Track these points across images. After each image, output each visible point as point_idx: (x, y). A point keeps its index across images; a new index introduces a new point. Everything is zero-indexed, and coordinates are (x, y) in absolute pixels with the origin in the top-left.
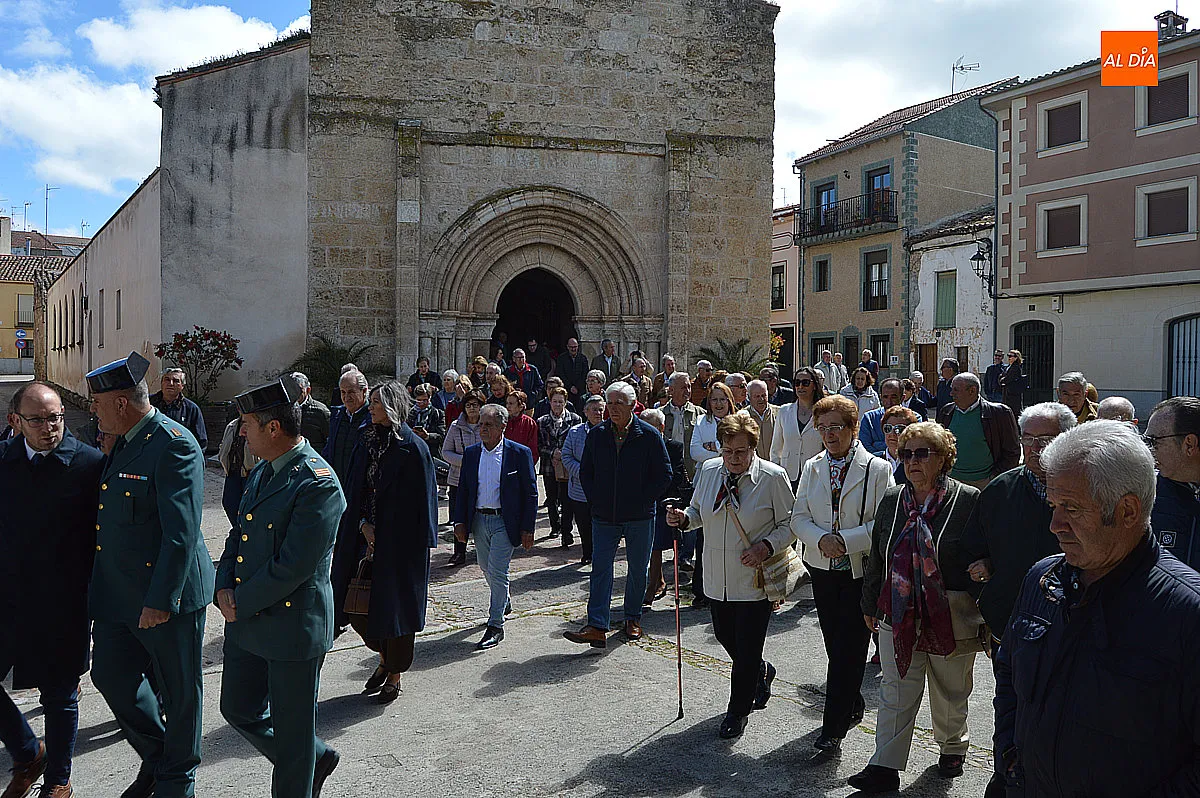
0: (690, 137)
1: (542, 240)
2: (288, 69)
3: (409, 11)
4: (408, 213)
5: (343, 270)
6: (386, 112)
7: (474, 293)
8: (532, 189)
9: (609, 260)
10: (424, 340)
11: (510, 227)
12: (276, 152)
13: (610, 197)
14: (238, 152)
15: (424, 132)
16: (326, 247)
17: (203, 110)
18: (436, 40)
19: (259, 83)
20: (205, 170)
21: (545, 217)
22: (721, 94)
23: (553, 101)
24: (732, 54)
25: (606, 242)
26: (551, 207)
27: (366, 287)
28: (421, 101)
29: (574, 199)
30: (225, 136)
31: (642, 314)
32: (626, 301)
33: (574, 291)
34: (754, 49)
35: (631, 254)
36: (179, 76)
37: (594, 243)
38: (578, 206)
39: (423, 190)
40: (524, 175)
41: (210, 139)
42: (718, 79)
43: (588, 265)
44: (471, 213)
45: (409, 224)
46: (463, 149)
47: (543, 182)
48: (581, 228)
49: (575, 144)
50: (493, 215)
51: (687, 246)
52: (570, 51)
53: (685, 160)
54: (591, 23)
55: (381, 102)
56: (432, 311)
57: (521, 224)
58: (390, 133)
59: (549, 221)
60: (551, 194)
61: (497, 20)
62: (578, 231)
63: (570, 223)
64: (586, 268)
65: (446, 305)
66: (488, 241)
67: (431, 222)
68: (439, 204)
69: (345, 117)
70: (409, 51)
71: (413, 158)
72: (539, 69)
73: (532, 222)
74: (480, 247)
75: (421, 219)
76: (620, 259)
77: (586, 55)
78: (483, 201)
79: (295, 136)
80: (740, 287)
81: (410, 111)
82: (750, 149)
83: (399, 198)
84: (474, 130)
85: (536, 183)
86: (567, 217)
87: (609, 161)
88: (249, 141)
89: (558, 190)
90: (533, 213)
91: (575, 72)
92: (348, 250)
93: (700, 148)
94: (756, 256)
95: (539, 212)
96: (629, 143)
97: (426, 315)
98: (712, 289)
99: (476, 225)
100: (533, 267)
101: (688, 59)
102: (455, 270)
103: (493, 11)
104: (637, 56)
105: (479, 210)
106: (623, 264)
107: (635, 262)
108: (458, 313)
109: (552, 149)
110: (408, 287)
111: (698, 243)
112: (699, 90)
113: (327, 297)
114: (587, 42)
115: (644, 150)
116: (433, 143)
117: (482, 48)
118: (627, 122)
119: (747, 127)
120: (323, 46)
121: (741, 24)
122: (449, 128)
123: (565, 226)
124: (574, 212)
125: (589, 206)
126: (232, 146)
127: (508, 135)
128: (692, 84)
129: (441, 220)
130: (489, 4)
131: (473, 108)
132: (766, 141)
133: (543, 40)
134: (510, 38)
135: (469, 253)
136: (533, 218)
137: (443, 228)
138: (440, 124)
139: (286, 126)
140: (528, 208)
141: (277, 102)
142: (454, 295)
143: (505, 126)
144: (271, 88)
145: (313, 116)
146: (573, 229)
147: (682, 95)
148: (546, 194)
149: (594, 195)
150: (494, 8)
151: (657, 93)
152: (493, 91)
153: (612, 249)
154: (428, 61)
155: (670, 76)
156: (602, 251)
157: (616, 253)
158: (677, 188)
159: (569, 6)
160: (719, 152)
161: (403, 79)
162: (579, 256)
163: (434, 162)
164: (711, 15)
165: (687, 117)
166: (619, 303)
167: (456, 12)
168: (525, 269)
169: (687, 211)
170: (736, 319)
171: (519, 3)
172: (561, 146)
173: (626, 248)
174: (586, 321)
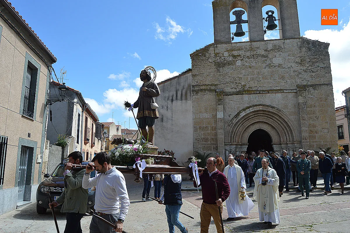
0: (304, 85)
1: (260, 121)
2: (186, 79)
3: (218, 60)
4: (220, 115)
5: (202, 132)
6: (213, 88)
7: (240, 137)
8: (256, 105)
9: (282, 125)
10: (226, 151)
11: (250, 117)
12: (184, 101)
13: (280, 106)
14: (174, 102)
15: (224, 92)
16: (198, 126)
18: (226, 67)
19: (179, 84)
20: (165, 107)
21: (261, 113)
22: (313, 72)
23: (261, 80)
24: (315, 60)
25: (280, 120)
26: (262, 110)
27: (209, 137)
28: (222, 84)
29: (269, 107)
30: (171, 98)
31: (293, 141)
32: (288, 137)
33: (271, 135)
34: (322, 57)
35: (288, 123)
37: (276, 120)
38: (270, 110)
39: (224, 108)
40: (253, 102)
41: (167, 99)
42: (311, 67)
43: (275, 127)
44: (238, 114)
45: (220, 118)
46: (235, 96)
47: (259, 103)
49: (268, 92)
50: (245, 114)
51: (307, 119)
52: (264, 65)
53: (303, 93)
54: (270, 56)
55: (211, 85)
56: (228, 143)
57: (254, 116)
58: (214, 93)
59: (262, 115)
60: (262, 107)
61: (242, 59)
62: (271, 117)
63: (269, 115)
64: (274, 128)
65: (232, 141)
66: (244, 122)
67: (227, 117)
68: (229, 112)
69: (201, 90)
70: (218, 71)
71: (221, 99)
72: (256, 71)
74: (242, 123)
75: (224, 117)
76: (285, 124)
77: (269, 66)
78: (242, 110)
79: (189, 97)
80: (326, 131)
81: (219, 87)
82: (325, 87)
83: (217, 111)
84: (238, 90)
86: (267, 113)
87: (279, 95)
88: (177, 99)
89: (264, 105)
90: (257, 113)
91: (266, 71)
92: (204, 127)
93: (308, 89)
94: (331, 120)
95: (259, 112)
96: (285, 90)
97: (226, 144)
98: (316, 132)
99: (240, 117)
100: (258, 128)
101: (301, 63)
102: (234, 131)
103: (241, 57)
104: (285, 64)
105: (241, 113)
106: (286, 126)
107: (290, 125)
108: (236, 143)
109: (261, 93)
110: (221, 136)
111: (310, 118)
112: (305, 71)
113: (198, 140)
114: (269, 62)
115: (290, 91)
116: (226, 95)
117: (239, 67)
118: (284, 83)
119: (323, 81)
120: (195, 72)
121: (318, 50)
122: (230, 90)
123: (267, 116)
124: (269, 111)
125: (274, 109)
126: (172, 100)
127: (248, 91)
128: (303, 70)
129: (230, 117)
130: (240, 55)
131: (237, 84)
132: (330, 84)
133: (256, 63)
134: (247, 64)
135: (239, 126)
136: (257, 114)
137: (230, 119)
138: (228, 90)
139: (186, 94)
140: (255, 111)
141: (183, 88)
142: (234, 138)
143: (247, 88)
144: (182, 84)
145: (193, 91)
146: (270, 116)
147: (300, 73)
148: (260, 107)
149: (275, 106)
150: (241, 56)
151: (292, 74)
152: (243, 79)
153: (282, 122)
154: (224, 73)
155: (296, 68)
156: (280, 123)
157: (284, 123)
158: (301, 102)
159: (263, 53)
160: (314, 89)
161: (217, 78)
162: (272, 124)
163: (227, 100)
164: (307, 49)
165: (303, 80)
166: (286, 138)
167: (231, 59)
168: (256, 129)
169: (305, 108)
170: (326, 141)
171: (248, 54)
172: (264, 93)
173: (287, 121)
174: (276, 144)
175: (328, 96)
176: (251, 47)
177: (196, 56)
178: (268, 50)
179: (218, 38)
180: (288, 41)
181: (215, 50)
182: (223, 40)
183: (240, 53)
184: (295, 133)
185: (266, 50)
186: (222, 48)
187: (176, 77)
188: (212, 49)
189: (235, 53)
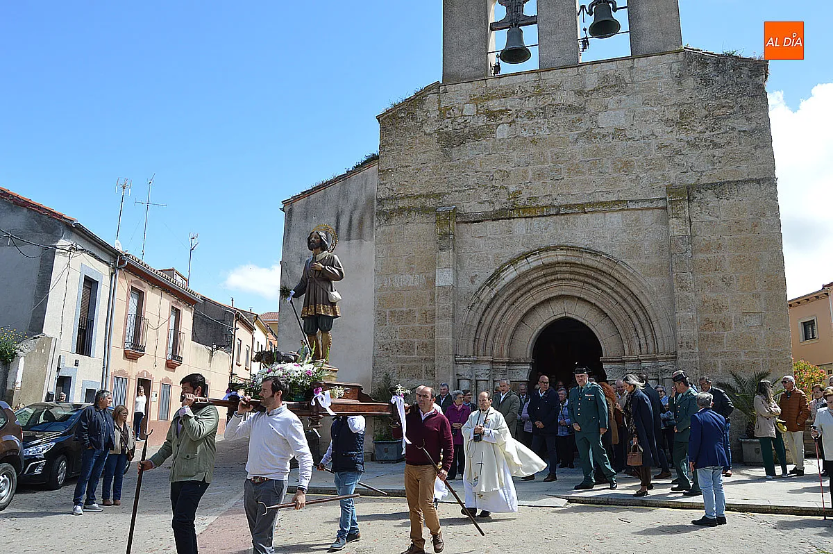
0: (688, 187)
1: (563, 293)
2: (363, 182)
3: (447, 127)
4: (444, 278)
5: (398, 327)
6: (430, 203)
8: (547, 249)
9: (625, 306)
10: (461, 381)
11: (534, 284)
12: (354, 242)
13: (618, 249)
15: (459, 215)
16: (387, 310)
17: (309, 219)
18: (467, 144)
19: (344, 195)
22: (716, 146)
23: (562, 176)
24: (724, 110)
25: (619, 289)
26: (567, 263)
27: (416, 340)
28: (456, 191)
29: (584, 254)
31: (657, 352)
32: (643, 341)
34: (745, 101)
35: (641, 298)
36: (295, 198)
37: (609, 291)
38: (589, 260)
39: (458, 260)
40: (540, 239)
42: (712, 133)
43: (607, 311)
44: (496, 275)
45: (444, 287)
46: (489, 224)
47: (556, 242)
48: (596, 279)
49: (583, 209)
50: (514, 275)
51: (692, 285)
52: (574, 134)
53: (683, 208)
54: (591, 108)
55: (427, 196)
57: (543, 280)
58: (433, 219)
59: (567, 276)
60: (563, 252)
61: (513, 121)
62: (594, 282)
63: (586, 275)
64: (605, 315)
65: (481, 352)
66: (515, 297)
67: (465, 285)
68: (472, 269)
69: (401, 211)
70: (447, 154)
71: (447, 235)
72: (549, 153)
73: (553, 277)
74: (510, 301)
75: (457, 282)
76: (633, 304)
77: (589, 135)
78: (506, 264)
79: (367, 230)
81: (449, 200)
82: (751, 189)
83: (437, 266)
84: (497, 208)
85: (551, 245)
86: (581, 271)
87: (615, 218)
89: (568, 248)
90: (552, 270)
91: (579, 150)
92: (403, 311)
93: (699, 196)
94: (769, 289)
95: (557, 269)
96: (630, 201)
97: (461, 360)
98: (724, 324)
99: (502, 284)
100: (559, 316)
101: (681, 122)
102: (487, 323)
103: (509, 115)
104: (634, 127)
105: (503, 271)
106: (636, 308)
107: (646, 304)
108: (493, 358)
109: (563, 214)
110: (445, 339)
111: (705, 282)
112: (693, 145)
113: (387, 349)
114: (589, 123)
115: (647, 205)
116: (466, 223)
117: (502, 144)
118: (629, 183)
119: (745, 171)
120: (386, 163)
122: (478, 209)
123: (581, 278)
124: (588, 266)
125: (598, 258)
127: (525, 208)
128: (688, 142)
129: (472, 282)
130: (507, 110)
131: (496, 192)
132: (768, 180)
133: (550, 129)
134: (524, 133)
135: (500, 308)
136: (552, 274)
137: (474, 288)
138: (471, 207)
139: (361, 223)
140: (545, 266)
141: (355, 207)
142: (489, 343)
143: (522, 202)
144: (352, 197)
145: (379, 213)
146: (589, 280)
147: (678, 152)
148: (559, 252)
149: (602, 249)
150: (510, 112)
151: (655, 154)
152: (512, 175)
153: (626, 296)
154: (461, 161)
155: (665, 139)
156: (618, 299)
157: (629, 299)
158: (677, 234)
159: (571, 99)
160: (719, 196)
161: (443, 177)
162: (597, 304)
163: (468, 237)
164: (699, 81)
165: (685, 170)
166: (637, 343)
167: (481, 121)
168: (553, 319)
169: (689, 253)
170: (753, 352)
171: (530, 105)
172: (570, 211)
173: (636, 292)
174: (610, 362)
175: (763, 215)
176: (539, 87)
177: (390, 120)
178: (586, 90)
179: (454, 69)
180: (643, 62)
181: (439, 102)
182: (466, 71)
183: (509, 103)
184: (662, 328)
185: (579, 93)
186: (458, 94)
187: (340, 177)
188: (433, 97)
189: (495, 105)
